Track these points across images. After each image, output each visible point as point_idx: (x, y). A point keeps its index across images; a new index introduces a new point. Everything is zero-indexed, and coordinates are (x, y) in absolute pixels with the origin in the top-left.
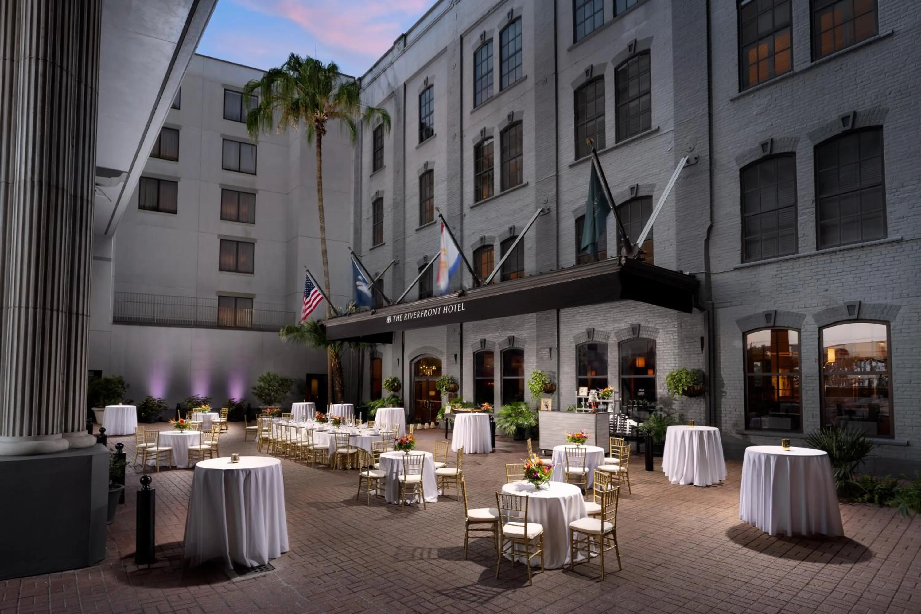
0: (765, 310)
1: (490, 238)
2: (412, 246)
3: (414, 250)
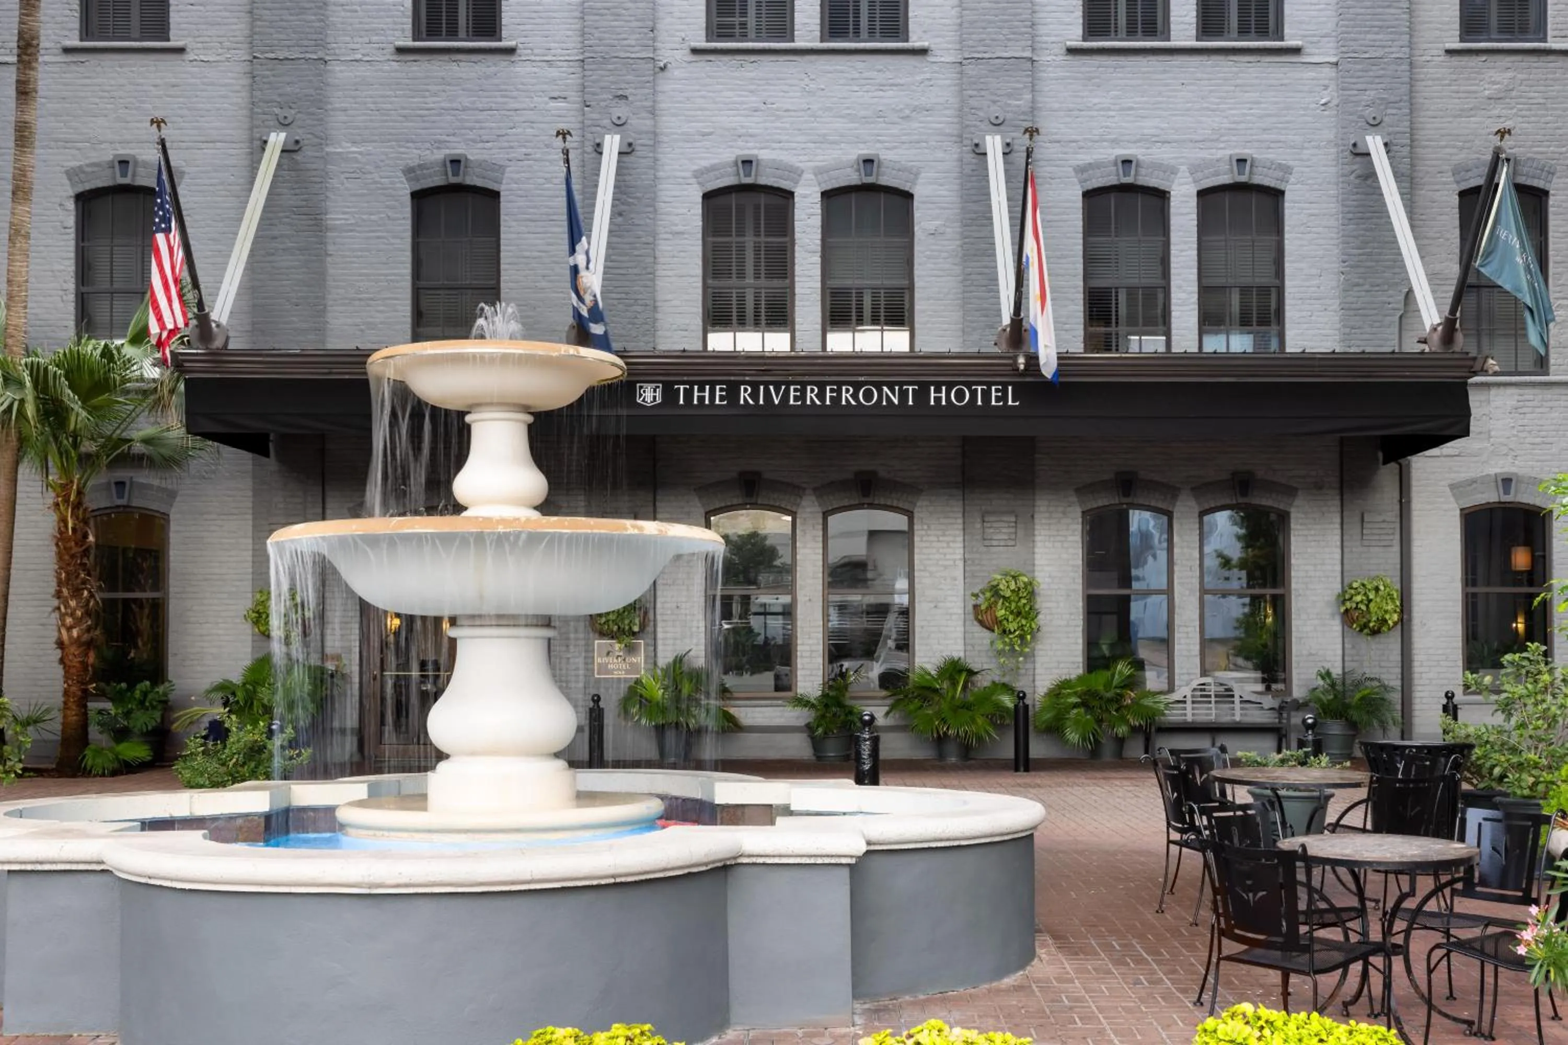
0: (1498, 470)
1: (779, 167)
2: (375, 103)
3: (386, 121)
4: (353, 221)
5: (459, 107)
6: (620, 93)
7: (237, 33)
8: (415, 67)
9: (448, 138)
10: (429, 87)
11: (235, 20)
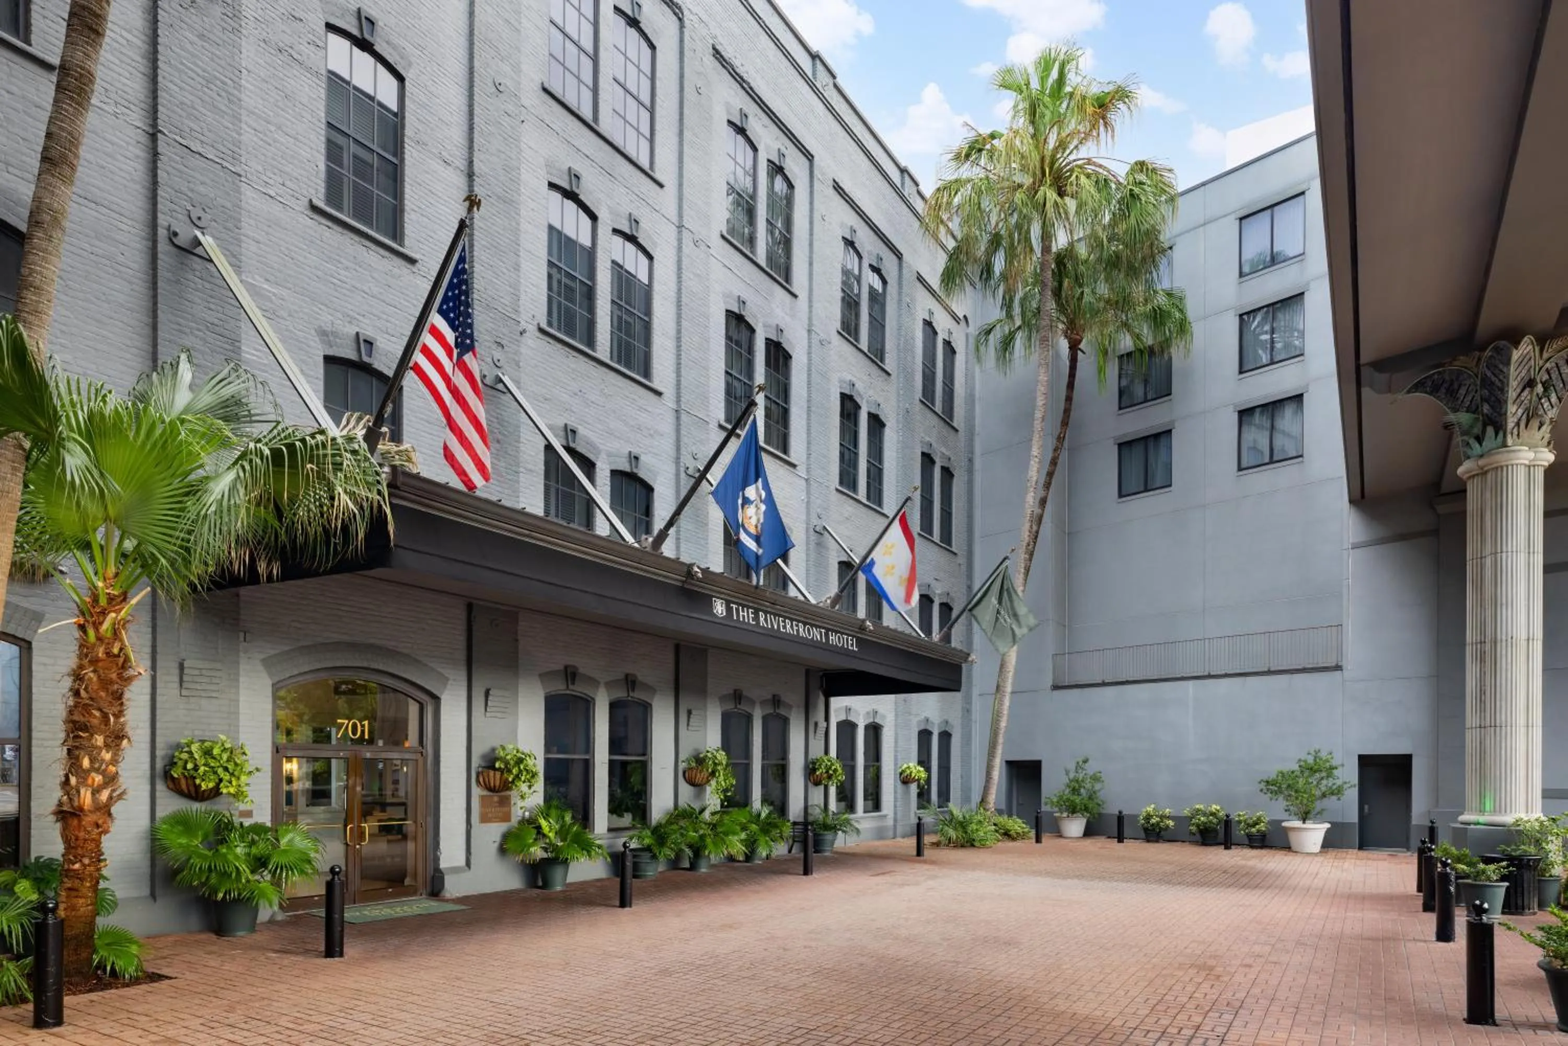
1: (589, 443)
2: (287, 249)
3: (301, 274)
4: (265, 362)
5: (368, 291)
6: (498, 340)
7: (130, 91)
8: (327, 233)
9: (358, 317)
10: (342, 260)
11: (128, 75)
